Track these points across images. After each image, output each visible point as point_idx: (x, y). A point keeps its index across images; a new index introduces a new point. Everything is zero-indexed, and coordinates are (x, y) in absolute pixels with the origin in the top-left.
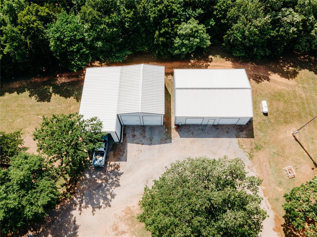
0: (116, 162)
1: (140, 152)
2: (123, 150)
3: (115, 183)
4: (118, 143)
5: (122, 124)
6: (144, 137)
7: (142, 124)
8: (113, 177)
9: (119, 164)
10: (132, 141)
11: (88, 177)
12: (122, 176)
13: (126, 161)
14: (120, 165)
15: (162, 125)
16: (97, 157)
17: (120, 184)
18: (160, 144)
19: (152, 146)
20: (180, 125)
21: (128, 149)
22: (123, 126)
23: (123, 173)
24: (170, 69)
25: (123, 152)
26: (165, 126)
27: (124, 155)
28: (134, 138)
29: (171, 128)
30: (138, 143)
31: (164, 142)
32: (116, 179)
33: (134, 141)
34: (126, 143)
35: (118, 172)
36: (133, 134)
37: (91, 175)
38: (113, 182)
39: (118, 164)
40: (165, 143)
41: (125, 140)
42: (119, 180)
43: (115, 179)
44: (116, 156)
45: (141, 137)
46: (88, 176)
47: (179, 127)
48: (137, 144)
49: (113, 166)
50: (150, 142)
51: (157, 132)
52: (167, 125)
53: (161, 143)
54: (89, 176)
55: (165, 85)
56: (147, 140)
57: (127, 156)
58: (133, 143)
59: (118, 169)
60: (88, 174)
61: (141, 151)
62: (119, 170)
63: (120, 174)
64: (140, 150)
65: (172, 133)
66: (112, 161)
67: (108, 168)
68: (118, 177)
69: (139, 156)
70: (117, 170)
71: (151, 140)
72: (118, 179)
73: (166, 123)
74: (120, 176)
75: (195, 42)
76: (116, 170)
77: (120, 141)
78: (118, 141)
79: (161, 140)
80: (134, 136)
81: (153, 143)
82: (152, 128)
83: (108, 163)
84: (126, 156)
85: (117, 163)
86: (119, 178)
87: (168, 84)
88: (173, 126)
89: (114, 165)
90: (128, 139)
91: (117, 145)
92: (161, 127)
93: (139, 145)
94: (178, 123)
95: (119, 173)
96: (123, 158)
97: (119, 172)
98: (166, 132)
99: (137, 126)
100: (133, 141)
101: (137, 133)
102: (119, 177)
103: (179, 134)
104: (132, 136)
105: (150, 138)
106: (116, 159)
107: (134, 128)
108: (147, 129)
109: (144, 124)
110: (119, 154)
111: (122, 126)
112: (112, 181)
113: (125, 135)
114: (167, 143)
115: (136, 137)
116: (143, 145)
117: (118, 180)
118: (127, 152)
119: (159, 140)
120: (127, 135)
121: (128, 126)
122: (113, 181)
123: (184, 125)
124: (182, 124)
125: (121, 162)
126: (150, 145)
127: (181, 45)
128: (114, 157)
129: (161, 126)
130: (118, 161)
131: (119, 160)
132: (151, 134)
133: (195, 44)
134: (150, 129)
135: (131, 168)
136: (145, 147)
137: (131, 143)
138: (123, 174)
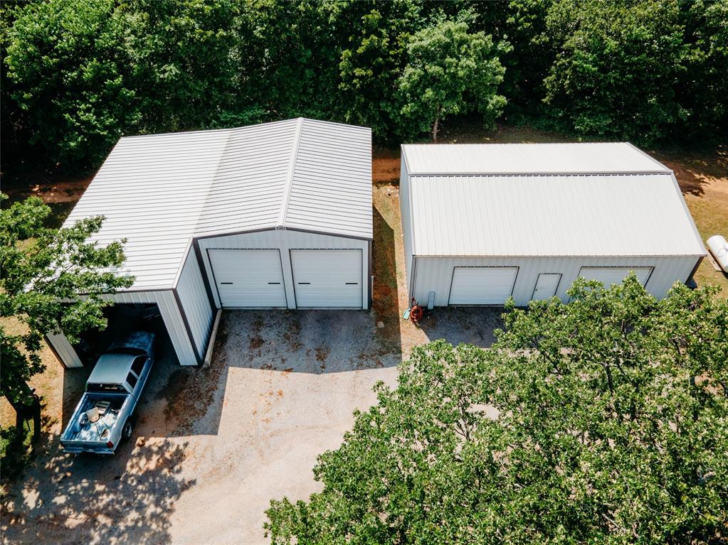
0: (170, 439)
1: (274, 398)
2: (208, 392)
3: (148, 528)
4: (194, 370)
5: (218, 305)
6: (297, 346)
7: (292, 306)
8: (145, 502)
9: (186, 445)
10: (247, 358)
11: (32, 505)
12: (185, 495)
13: (214, 432)
14: (187, 451)
15: (366, 307)
16: (94, 413)
17: (170, 531)
18: (357, 369)
19: (326, 376)
20: (431, 307)
21: (227, 388)
22: (219, 313)
23: (193, 482)
24: (389, 172)
25: (205, 401)
26: (376, 313)
27: (211, 410)
28: (256, 351)
29: (398, 318)
30: (269, 368)
31: (372, 362)
32: (159, 510)
33: (257, 360)
34: (222, 367)
35: (171, 478)
36: (252, 336)
37: (46, 494)
38: (140, 524)
39: (181, 447)
40: (376, 368)
41: (221, 357)
42: (170, 511)
43: (151, 509)
44: (176, 414)
45: (285, 347)
46: (31, 498)
47: (426, 316)
48: (266, 371)
49: (157, 453)
50: (319, 364)
51: (344, 330)
52: (383, 310)
53: (360, 367)
54: (39, 498)
55: (374, 208)
56: (308, 354)
57: (220, 414)
58: (251, 367)
59: (177, 468)
60: (37, 491)
61: (281, 394)
62: (179, 471)
63: (178, 489)
64: (276, 391)
65: (402, 335)
66: (154, 434)
67: (134, 460)
68: (168, 501)
69: (268, 415)
70: (171, 469)
71: (320, 358)
72: (165, 510)
73: (380, 305)
74: (178, 498)
75: (462, 67)
76: (165, 471)
77: (201, 361)
78: (195, 363)
79: (361, 357)
80: (257, 343)
81: (328, 367)
82: (327, 318)
83: (139, 441)
84: (218, 414)
85: (178, 441)
86: (172, 504)
87: (384, 205)
88: (405, 312)
89: (161, 450)
90: (232, 354)
91: (188, 376)
92: (362, 317)
93: (275, 372)
94: (422, 298)
95: (175, 484)
96: (205, 421)
97: (178, 478)
98: (380, 330)
99: (273, 312)
100: (251, 359)
101: (269, 335)
102: (173, 499)
103: (428, 336)
104: (249, 344)
105: (318, 350)
106: (172, 427)
107: (258, 317)
108: (310, 319)
109: (298, 305)
110: (192, 407)
111: (214, 310)
112: (137, 522)
113: (222, 339)
114: (383, 366)
115: (263, 348)
116: (291, 375)
117: (165, 515)
118: (222, 398)
119: (353, 355)
120: (231, 341)
121: (239, 311)
122: (143, 518)
123: (443, 308)
124: (437, 305)
125: (192, 439)
126: (318, 373)
127: (419, 83)
128: (168, 418)
129: (361, 311)
130: (180, 434)
131: (186, 429)
132: (323, 335)
133: (461, 73)
134: (318, 321)
135: (230, 463)
136: (300, 379)
137: (244, 366)
138: (194, 489)
